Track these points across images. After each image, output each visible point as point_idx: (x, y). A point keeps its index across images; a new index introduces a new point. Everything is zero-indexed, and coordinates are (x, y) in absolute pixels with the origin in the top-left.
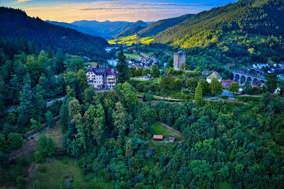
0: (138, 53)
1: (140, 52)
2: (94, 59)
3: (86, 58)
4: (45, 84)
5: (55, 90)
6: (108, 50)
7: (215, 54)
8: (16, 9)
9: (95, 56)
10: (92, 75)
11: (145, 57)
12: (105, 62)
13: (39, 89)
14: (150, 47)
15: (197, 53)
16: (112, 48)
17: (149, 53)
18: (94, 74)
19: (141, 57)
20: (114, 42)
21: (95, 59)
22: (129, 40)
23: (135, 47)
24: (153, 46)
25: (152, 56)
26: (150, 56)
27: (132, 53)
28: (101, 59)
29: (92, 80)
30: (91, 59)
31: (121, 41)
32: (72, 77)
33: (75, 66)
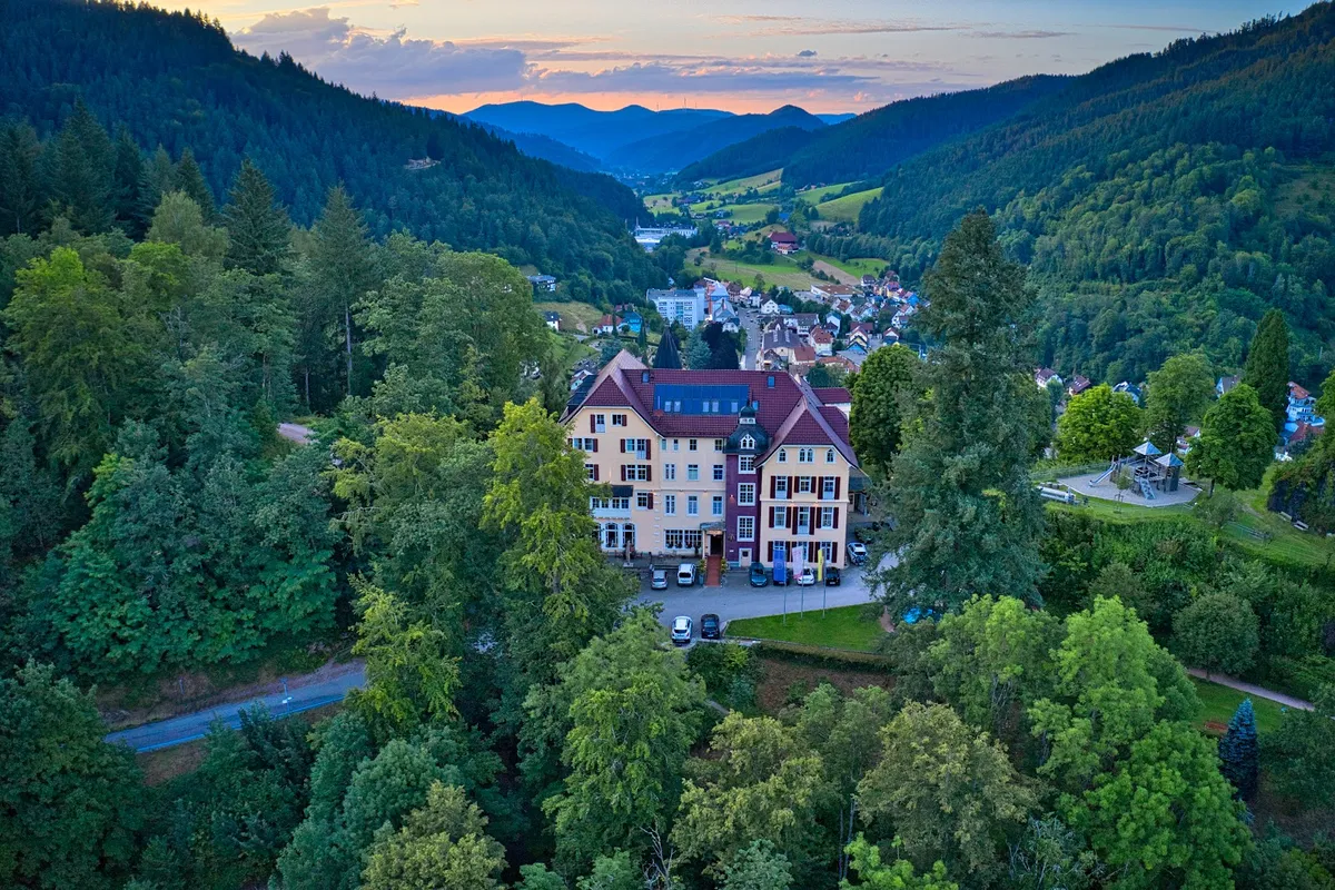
0: (804, 259)
1: (813, 256)
2: (579, 283)
3: (538, 278)
4: (142, 539)
5: (255, 592)
6: (648, 239)
7: (1274, 280)
8: (177, 15)
9: (583, 270)
10: (620, 432)
11: (843, 282)
12: (640, 304)
13: (86, 591)
14: (863, 230)
15: (1160, 268)
16: (665, 233)
17: (860, 261)
18: (638, 428)
19: (822, 284)
20: (669, 203)
21: (585, 286)
22: (744, 193)
23: (782, 230)
24: (882, 227)
25: (882, 276)
26: (867, 278)
27: (768, 259)
28: (616, 287)
29: (619, 482)
30: (564, 284)
31: (703, 200)
32: (427, 477)
33: (464, 344)
